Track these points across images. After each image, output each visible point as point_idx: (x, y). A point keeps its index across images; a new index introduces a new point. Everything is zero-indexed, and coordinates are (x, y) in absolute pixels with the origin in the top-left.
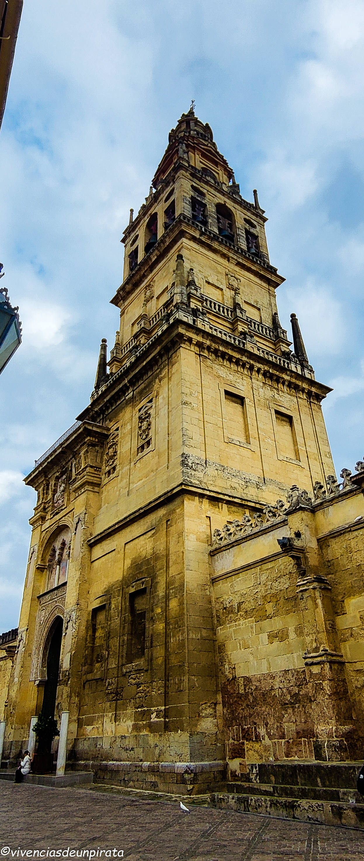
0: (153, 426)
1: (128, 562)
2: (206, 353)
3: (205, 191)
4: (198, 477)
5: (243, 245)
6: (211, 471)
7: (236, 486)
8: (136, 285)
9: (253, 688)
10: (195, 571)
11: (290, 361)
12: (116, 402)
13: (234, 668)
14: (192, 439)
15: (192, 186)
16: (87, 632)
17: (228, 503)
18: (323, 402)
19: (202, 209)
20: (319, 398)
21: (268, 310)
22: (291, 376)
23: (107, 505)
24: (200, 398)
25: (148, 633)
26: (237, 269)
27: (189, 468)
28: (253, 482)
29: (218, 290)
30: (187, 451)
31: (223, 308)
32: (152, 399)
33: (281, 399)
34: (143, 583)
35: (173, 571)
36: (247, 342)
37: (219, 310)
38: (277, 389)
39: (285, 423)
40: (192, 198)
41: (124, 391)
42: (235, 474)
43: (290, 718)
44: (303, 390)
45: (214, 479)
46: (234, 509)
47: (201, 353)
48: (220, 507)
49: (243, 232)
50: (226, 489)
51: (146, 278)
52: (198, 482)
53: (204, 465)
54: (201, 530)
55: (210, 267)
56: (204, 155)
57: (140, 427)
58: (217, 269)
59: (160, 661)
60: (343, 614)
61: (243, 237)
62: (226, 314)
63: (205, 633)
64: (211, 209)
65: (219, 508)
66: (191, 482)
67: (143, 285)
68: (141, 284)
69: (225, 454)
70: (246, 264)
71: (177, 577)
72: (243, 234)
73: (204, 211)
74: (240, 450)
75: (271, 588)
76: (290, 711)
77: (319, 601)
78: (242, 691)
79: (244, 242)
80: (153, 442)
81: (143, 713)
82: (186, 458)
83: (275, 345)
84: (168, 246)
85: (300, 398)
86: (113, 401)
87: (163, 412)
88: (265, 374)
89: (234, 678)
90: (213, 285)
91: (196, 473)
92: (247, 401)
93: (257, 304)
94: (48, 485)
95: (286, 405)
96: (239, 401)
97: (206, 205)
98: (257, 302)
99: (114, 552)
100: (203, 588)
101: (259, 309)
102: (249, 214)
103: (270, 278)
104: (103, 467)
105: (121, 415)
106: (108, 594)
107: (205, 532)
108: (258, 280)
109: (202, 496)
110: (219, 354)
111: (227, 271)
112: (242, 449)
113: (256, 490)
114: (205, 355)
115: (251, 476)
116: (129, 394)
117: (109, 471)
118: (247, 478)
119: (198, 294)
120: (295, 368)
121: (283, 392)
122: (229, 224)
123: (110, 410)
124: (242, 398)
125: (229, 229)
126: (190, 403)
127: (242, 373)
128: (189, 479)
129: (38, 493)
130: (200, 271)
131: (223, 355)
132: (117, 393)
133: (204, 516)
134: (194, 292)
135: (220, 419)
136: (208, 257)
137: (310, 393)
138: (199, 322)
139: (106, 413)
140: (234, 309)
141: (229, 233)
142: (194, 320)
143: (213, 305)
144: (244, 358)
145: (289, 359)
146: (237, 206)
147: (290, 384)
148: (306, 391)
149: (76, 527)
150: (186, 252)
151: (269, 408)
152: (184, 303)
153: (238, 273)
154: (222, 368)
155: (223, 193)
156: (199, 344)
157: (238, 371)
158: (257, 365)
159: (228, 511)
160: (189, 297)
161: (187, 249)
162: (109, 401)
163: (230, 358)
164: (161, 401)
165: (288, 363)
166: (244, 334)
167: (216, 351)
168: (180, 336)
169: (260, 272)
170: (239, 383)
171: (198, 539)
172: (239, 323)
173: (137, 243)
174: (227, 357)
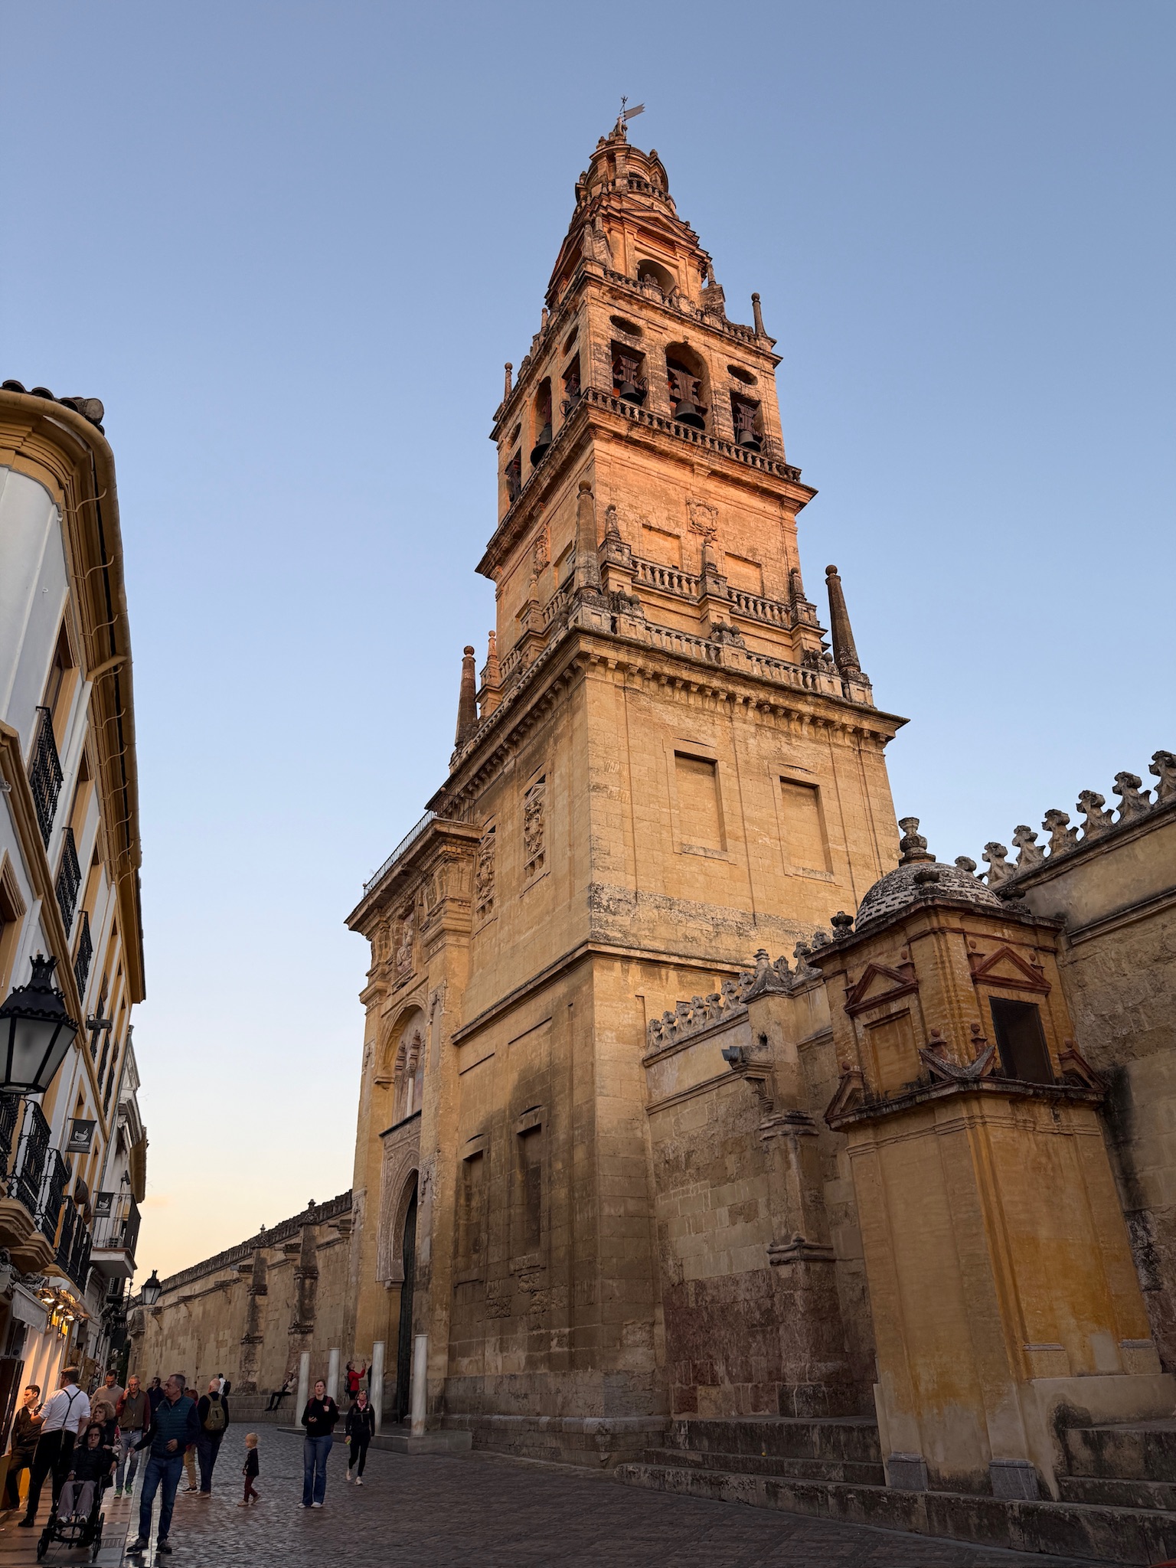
0: (547, 828)
1: (513, 1077)
2: (637, 683)
3: (641, 323)
4: (620, 926)
5: (725, 428)
6: (646, 912)
7: (697, 934)
8: (519, 537)
9: (708, 1299)
10: (615, 1096)
11: (817, 672)
12: (490, 777)
13: (681, 1265)
14: (609, 854)
15: (615, 320)
16: (457, 1199)
17: (679, 967)
18: (889, 749)
19: (634, 367)
20: (880, 740)
21: (778, 565)
22: (817, 705)
23: (481, 970)
24: (625, 773)
25: (545, 1203)
26: (712, 485)
27: (602, 911)
28: (731, 923)
29: (670, 538)
30: (598, 877)
31: (680, 578)
32: (544, 776)
33: (795, 753)
34: (536, 1116)
35: (579, 1097)
36: (725, 646)
37: (671, 584)
38: (788, 735)
39: (803, 800)
40: (615, 345)
41: (499, 757)
42: (693, 913)
43: (759, 1349)
44: (844, 727)
45: (651, 926)
46: (690, 977)
47: (628, 685)
48: (664, 977)
49: (727, 399)
50: (675, 942)
51: (536, 521)
52: (620, 935)
53: (634, 901)
54: (625, 1022)
55: (653, 494)
56: (643, 231)
57: (527, 829)
58: (667, 494)
59: (562, 1253)
60: (835, 1178)
61: (725, 409)
62: (685, 590)
63: (632, 1205)
64: (656, 362)
65: (661, 978)
66: (607, 937)
67: (532, 535)
68: (528, 534)
69: (676, 877)
70: (730, 473)
71: (585, 1108)
72: (726, 402)
73: (639, 370)
74: (706, 864)
75: (733, 1129)
76: (759, 1337)
77: (792, 1157)
78: (692, 1305)
79: (727, 423)
80: (547, 857)
81: (541, 1338)
82: (596, 892)
83: (791, 637)
84: (569, 457)
85: (838, 746)
86: (484, 775)
87: (562, 801)
88: (760, 706)
89: (682, 1283)
90: (659, 531)
91: (617, 918)
92: (722, 766)
93: (754, 555)
94: (387, 930)
95: (806, 763)
96: (708, 767)
97: (645, 354)
98: (753, 550)
99: (492, 1058)
100: (629, 1126)
101: (758, 566)
102: (739, 354)
103: (784, 493)
104: (475, 900)
105: (498, 802)
106: (483, 1134)
107: (633, 1026)
108: (756, 502)
109: (627, 959)
110: (664, 681)
111: (689, 494)
112: (708, 863)
113: (737, 938)
114: (635, 686)
115: (727, 913)
116: (510, 764)
117: (483, 908)
118: (719, 917)
119: (625, 559)
120: (828, 684)
121: (799, 737)
122: (696, 385)
123: (481, 792)
124: (712, 763)
125: (695, 397)
126: (606, 787)
127: (712, 712)
128: (602, 931)
129: (372, 946)
130: (631, 506)
131: (672, 681)
132: (489, 761)
133: (631, 996)
134: (617, 556)
135: (664, 810)
136: (647, 471)
137: (858, 732)
138: (623, 621)
139: (475, 798)
140: (703, 577)
141: (694, 407)
142: (614, 619)
143: (657, 575)
144: (716, 683)
145: (815, 667)
146: (713, 342)
147: (814, 720)
148: (851, 730)
149: (433, 1011)
150: (601, 471)
151: (769, 775)
152: (592, 587)
153: (712, 495)
154: (670, 708)
155: (680, 318)
156: (621, 667)
157: (704, 709)
158: (742, 691)
159: (680, 982)
160: (605, 569)
161: (604, 462)
162: (477, 775)
163: (687, 686)
164: (557, 781)
165: (813, 677)
166: (719, 628)
167: (656, 676)
168: (584, 656)
169: (759, 484)
170: (704, 732)
171: (620, 1039)
172: (711, 606)
173: (519, 440)
174: (679, 685)
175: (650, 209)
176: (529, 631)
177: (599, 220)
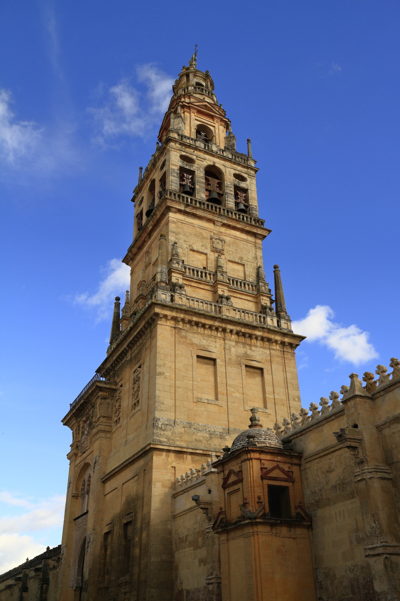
0: (141, 389)
1: (124, 499)
2: (181, 325)
3: (194, 157)
4: (167, 436)
5: (231, 203)
6: (179, 429)
7: (201, 438)
8: (140, 249)
10: (159, 511)
11: (266, 315)
12: (121, 361)
13: (182, 583)
14: (163, 404)
15: (182, 157)
16: (101, 550)
17: (191, 454)
18: (297, 350)
19: (190, 177)
20: (293, 346)
21: (253, 264)
22: (264, 331)
23: (115, 449)
24: (173, 366)
25: (132, 555)
26: (223, 230)
27: (159, 429)
28: (217, 433)
29: (202, 255)
30: (158, 414)
31: (206, 274)
32: (141, 365)
33: (253, 354)
34: (130, 517)
36: (224, 305)
37: (201, 276)
38: (250, 345)
39: (255, 375)
40: (181, 169)
41: (124, 353)
42: (201, 429)
44: (276, 342)
45: (181, 435)
46: (197, 458)
47: (177, 326)
48: (185, 458)
49: (232, 189)
50: (191, 443)
51: (146, 244)
52: (165, 440)
53: (173, 425)
54: (166, 478)
55: (195, 235)
56: (199, 112)
57: (133, 388)
58: (202, 234)
59: (136, 576)
61: (231, 194)
62: (208, 279)
63: (164, 557)
65: (183, 459)
66: (160, 441)
67: (145, 249)
68: (143, 248)
69: (193, 412)
70: (231, 224)
71: (147, 515)
72: (232, 191)
73: (192, 179)
74: (208, 407)
79: (231, 200)
80: (140, 402)
82: (156, 421)
83: (257, 298)
84: (159, 218)
85: (274, 349)
86: (119, 360)
87: (146, 378)
88: (238, 333)
89: (182, 590)
90: (197, 252)
91: (165, 432)
92: (218, 361)
93: (242, 260)
94: (79, 426)
95: (258, 358)
96: (212, 362)
97: (195, 172)
98: (241, 258)
99: (116, 490)
100: (165, 523)
101: (243, 265)
102: (239, 168)
103: (257, 232)
104: (113, 417)
105: (124, 374)
106: (112, 523)
107: (170, 480)
108: (244, 236)
109: (169, 451)
110: (193, 324)
111: (212, 234)
112: (210, 406)
113: (220, 440)
114: (180, 327)
115: (216, 428)
116: (129, 357)
117: (116, 421)
118: (212, 430)
119: (180, 267)
120: (271, 322)
121: (255, 346)
122: (218, 183)
123: (118, 367)
124: (214, 360)
125: (218, 189)
126: (164, 373)
127: (215, 337)
128: (158, 438)
129: (73, 433)
130: (185, 241)
131: (197, 324)
132: (121, 354)
133: (169, 467)
134: (176, 265)
135: (190, 382)
136: (193, 225)
137: (283, 343)
138: (177, 297)
139: (116, 370)
140: (216, 272)
141: (217, 194)
142: (172, 296)
143: (195, 272)
144: (217, 324)
145: (265, 313)
146: (228, 164)
147: (263, 339)
148: (279, 343)
149: (94, 466)
150: (172, 226)
151: (240, 364)
152: (163, 282)
153: (223, 234)
154: (196, 335)
155: (212, 154)
156: (174, 319)
157: (212, 335)
158: (229, 327)
159: (192, 460)
160: (170, 272)
161: (173, 222)
162: (116, 360)
163: (204, 326)
164: (145, 368)
165: (264, 318)
166: (221, 297)
167: (190, 322)
168: (157, 315)
169: (245, 228)
170: (211, 346)
171: (163, 486)
172: (219, 286)
173: (142, 204)
174: (200, 325)
175: (203, 101)
176: (140, 295)
177: (179, 108)
